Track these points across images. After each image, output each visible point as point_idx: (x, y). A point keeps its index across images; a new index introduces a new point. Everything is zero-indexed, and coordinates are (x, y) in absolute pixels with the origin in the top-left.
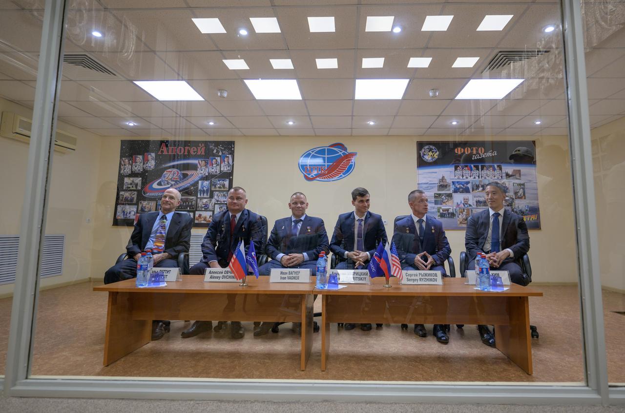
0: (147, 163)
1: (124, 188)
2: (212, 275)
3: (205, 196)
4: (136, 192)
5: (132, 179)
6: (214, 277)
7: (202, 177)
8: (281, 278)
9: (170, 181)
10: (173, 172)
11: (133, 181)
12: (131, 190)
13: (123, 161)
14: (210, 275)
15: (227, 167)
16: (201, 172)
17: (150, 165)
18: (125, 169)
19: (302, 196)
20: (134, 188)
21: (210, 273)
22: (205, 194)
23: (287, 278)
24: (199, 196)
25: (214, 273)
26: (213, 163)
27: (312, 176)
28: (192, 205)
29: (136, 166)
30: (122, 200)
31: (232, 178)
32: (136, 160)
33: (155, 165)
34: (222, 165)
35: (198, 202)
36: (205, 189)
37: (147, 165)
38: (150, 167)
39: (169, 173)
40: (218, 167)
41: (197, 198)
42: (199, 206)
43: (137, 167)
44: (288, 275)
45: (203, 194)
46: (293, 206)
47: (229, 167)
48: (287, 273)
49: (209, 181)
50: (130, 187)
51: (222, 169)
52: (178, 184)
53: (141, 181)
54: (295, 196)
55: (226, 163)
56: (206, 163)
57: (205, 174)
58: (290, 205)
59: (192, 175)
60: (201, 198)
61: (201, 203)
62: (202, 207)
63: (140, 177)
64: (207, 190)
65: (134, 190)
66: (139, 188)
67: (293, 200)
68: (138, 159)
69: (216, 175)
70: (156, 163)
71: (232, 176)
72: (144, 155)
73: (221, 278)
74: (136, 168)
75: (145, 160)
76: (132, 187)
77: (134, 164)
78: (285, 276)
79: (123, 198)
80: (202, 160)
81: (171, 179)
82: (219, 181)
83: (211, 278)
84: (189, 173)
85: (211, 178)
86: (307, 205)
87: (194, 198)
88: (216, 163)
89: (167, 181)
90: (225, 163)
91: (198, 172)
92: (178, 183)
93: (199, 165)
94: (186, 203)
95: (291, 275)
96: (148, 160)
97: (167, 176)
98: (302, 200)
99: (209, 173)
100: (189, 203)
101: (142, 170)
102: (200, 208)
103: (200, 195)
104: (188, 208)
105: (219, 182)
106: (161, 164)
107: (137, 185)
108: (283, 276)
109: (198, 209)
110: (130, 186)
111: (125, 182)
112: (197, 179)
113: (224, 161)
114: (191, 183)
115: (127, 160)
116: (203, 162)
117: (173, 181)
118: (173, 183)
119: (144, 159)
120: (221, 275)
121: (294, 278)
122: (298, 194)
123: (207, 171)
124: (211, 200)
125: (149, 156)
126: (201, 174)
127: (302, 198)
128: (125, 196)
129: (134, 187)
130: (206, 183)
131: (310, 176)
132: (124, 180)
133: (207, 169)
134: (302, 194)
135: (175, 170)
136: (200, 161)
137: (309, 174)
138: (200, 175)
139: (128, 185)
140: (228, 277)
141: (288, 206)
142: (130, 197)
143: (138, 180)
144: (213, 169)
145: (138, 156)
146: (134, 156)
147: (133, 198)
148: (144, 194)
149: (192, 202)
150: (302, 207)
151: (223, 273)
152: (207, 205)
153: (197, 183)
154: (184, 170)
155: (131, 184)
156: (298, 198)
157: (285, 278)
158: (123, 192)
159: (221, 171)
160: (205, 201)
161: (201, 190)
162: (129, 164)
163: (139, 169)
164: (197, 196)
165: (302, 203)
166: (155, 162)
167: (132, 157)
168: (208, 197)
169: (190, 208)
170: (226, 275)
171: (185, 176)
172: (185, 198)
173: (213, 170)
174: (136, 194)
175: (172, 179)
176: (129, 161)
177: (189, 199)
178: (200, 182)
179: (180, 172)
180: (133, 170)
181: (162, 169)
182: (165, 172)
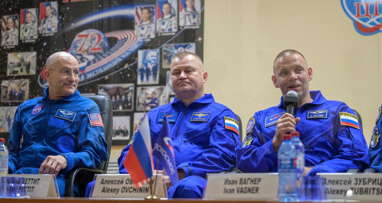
0: (44, 23)
1: (8, 74)
2: (106, 186)
3: (151, 81)
4: (27, 81)
5: (20, 55)
6: (108, 190)
7: (144, 42)
8: (226, 191)
9: (85, 55)
10: (89, 38)
11: (22, 60)
12: (19, 77)
13: (5, 22)
14: (103, 186)
15: (191, 17)
16: (143, 32)
17: (49, 27)
18: (8, 37)
19: (296, 56)
20: (25, 73)
21: (102, 183)
22: (151, 78)
23: (236, 191)
24: (139, 82)
25: (108, 182)
26: (164, 11)
27: (372, 23)
28: (126, 101)
29: (26, 30)
30: (5, 97)
31: (202, 41)
32: (25, 17)
33: (59, 24)
34: (182, 14)
35: (138, 94)
36: (150, 66)
37: (45, 26)
38: (49, 30)
39: (84, 39)
40: (174, 20)
41: (136, 86)
42: (141, 102)
43: (29, 30)
44: (238, 186)
45: (148, 78)
46: (282, 79)
47: (194, 17)
48: (236, 182)
49: (158, 50)
50: (17, 72)
51: (182, 23)
52: (100, 60)
53: (35, 59)
54: (281, 59)
55: (189, 9)
56: (150, 12)
57: (149, 36)
58: (274, 79)
59: (126, 39)
60: (144, 86)
61: (143, 96)
62: (146, 105)
63: (34, 50)
64: (155, 69)
65: (25, 77)
66: (33, 72)
67: (278, 67)
68: (28, 15)
69: (171, 37)
70: (61, 21)
71: (202, 36)
72: (38, 7)
73: (120, 191)
74: (26, 34)
75: (42, 17)
76: (22, 70)
77: (22, 26)
78: (234, 187)
79: (6, 92)
80: (143, 7)
81: (87, 51)
82: (177, 48)
83: (103, 191)
84: (119, 35)
85: (162, 43)
86: (310, 74)
87: (130, 86)
88: (170, 12)
89: (81, 55)
90: (186, 10)
91: (135, 32)
92: (100, 57)
93: (136, 19)
94: (116, 98)
95: (244, 186)
96: (46, 17)
97: (80, 45)
98: (298, 63)
99: (157, 34)
100: (121, 97)
101: (36, 37)
102: (141, 106)
103: (142, 78)
104: (121, 108)
105: (176, 52)
106: (69, 22)
107: (28, 66)
108: (229, 187)
109: (138, 109)
110: (17, 69)
111: (9, 62)
112: (135, 46)
113: (185, 6)
114: (124, 56)
115: (10, 20)
116: (145, 11)
117: (91, 54)
118: (91, 58)
119: (38, 14)
120: (120, 187)
121: (250, 190)
122: (288, 54)
123: (153, 28)
124: (162, 90)
125: (48, 8)
126: (142, 35)
127: (295, 60)
128: (9, 89)
129: (24, 70)
130: (152, 54)
131: (367, 24)
132: (6, 59)
133: (153, 25)
134: (293, 51)
135: (93, 32)
136: (139, 11)
137: (365, 20)
138: (140, 39)
139: (15, 66)
140: (132, 190)
141: (272, 83)
142: (18, 90)
143: (31, 57)
144: (164, 24)
145: (29, 10)
146: (22, 11)
147: (24, 92)
148: (42, 83)
149: (126, 95)
150: (299, 79)
151: (124, 183)
152: (156, 99)
153: (135, 55)
154: (109, 30)
155: (19, 65)
156: (287, 61)
157: (232, 191)
158: (7, 82)
159: (179, 27)
160: (150, 91)
161: (142, 70)
162: (15, 26)
163: (31, 35)
164: (135, 82)
165: (298, 69)
166: (59, 19)
167: (19, 14)
168: (157, 82)
169: (124, 108)
170: (129, 186)
171: (112, 42)
172: (114, 88)
173: (164, 27)
174: (28, 84)
175: (90, 51)
176: (14, 20)
177: (122, 88)
178: (140, 53)
179: (102, 36)
180: (22, 38)
181: (72, 31)
182: (77, 38)
